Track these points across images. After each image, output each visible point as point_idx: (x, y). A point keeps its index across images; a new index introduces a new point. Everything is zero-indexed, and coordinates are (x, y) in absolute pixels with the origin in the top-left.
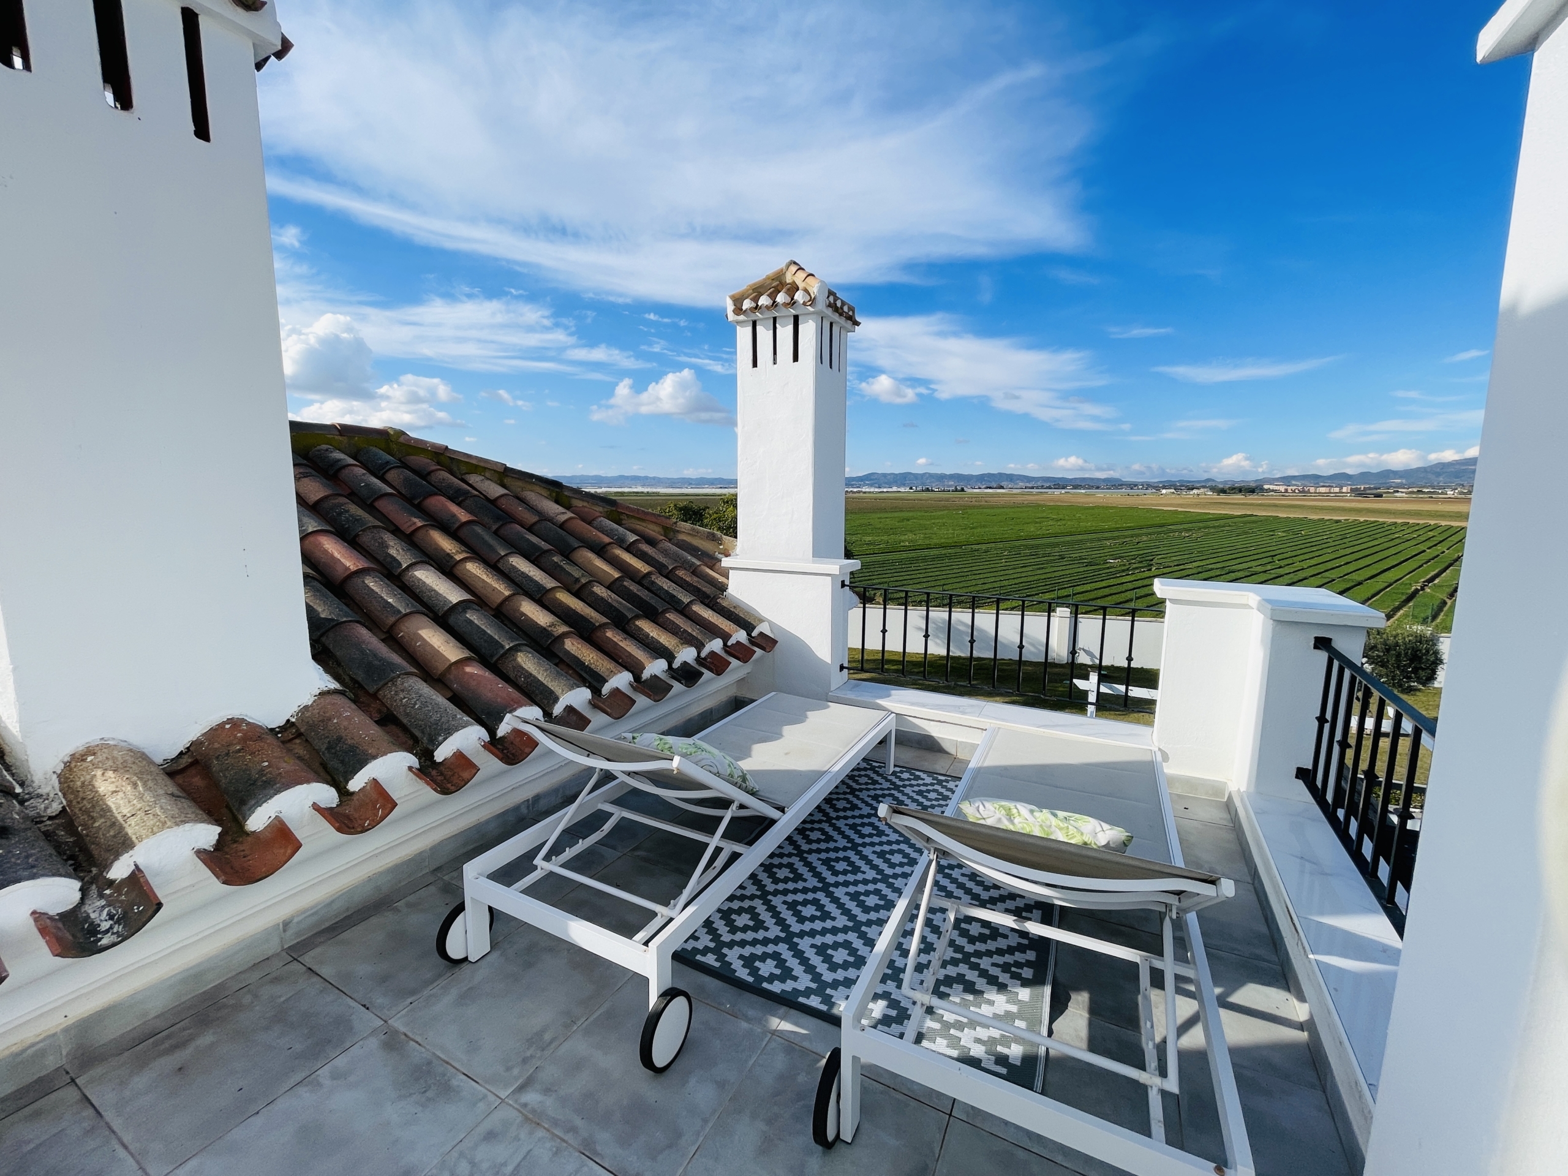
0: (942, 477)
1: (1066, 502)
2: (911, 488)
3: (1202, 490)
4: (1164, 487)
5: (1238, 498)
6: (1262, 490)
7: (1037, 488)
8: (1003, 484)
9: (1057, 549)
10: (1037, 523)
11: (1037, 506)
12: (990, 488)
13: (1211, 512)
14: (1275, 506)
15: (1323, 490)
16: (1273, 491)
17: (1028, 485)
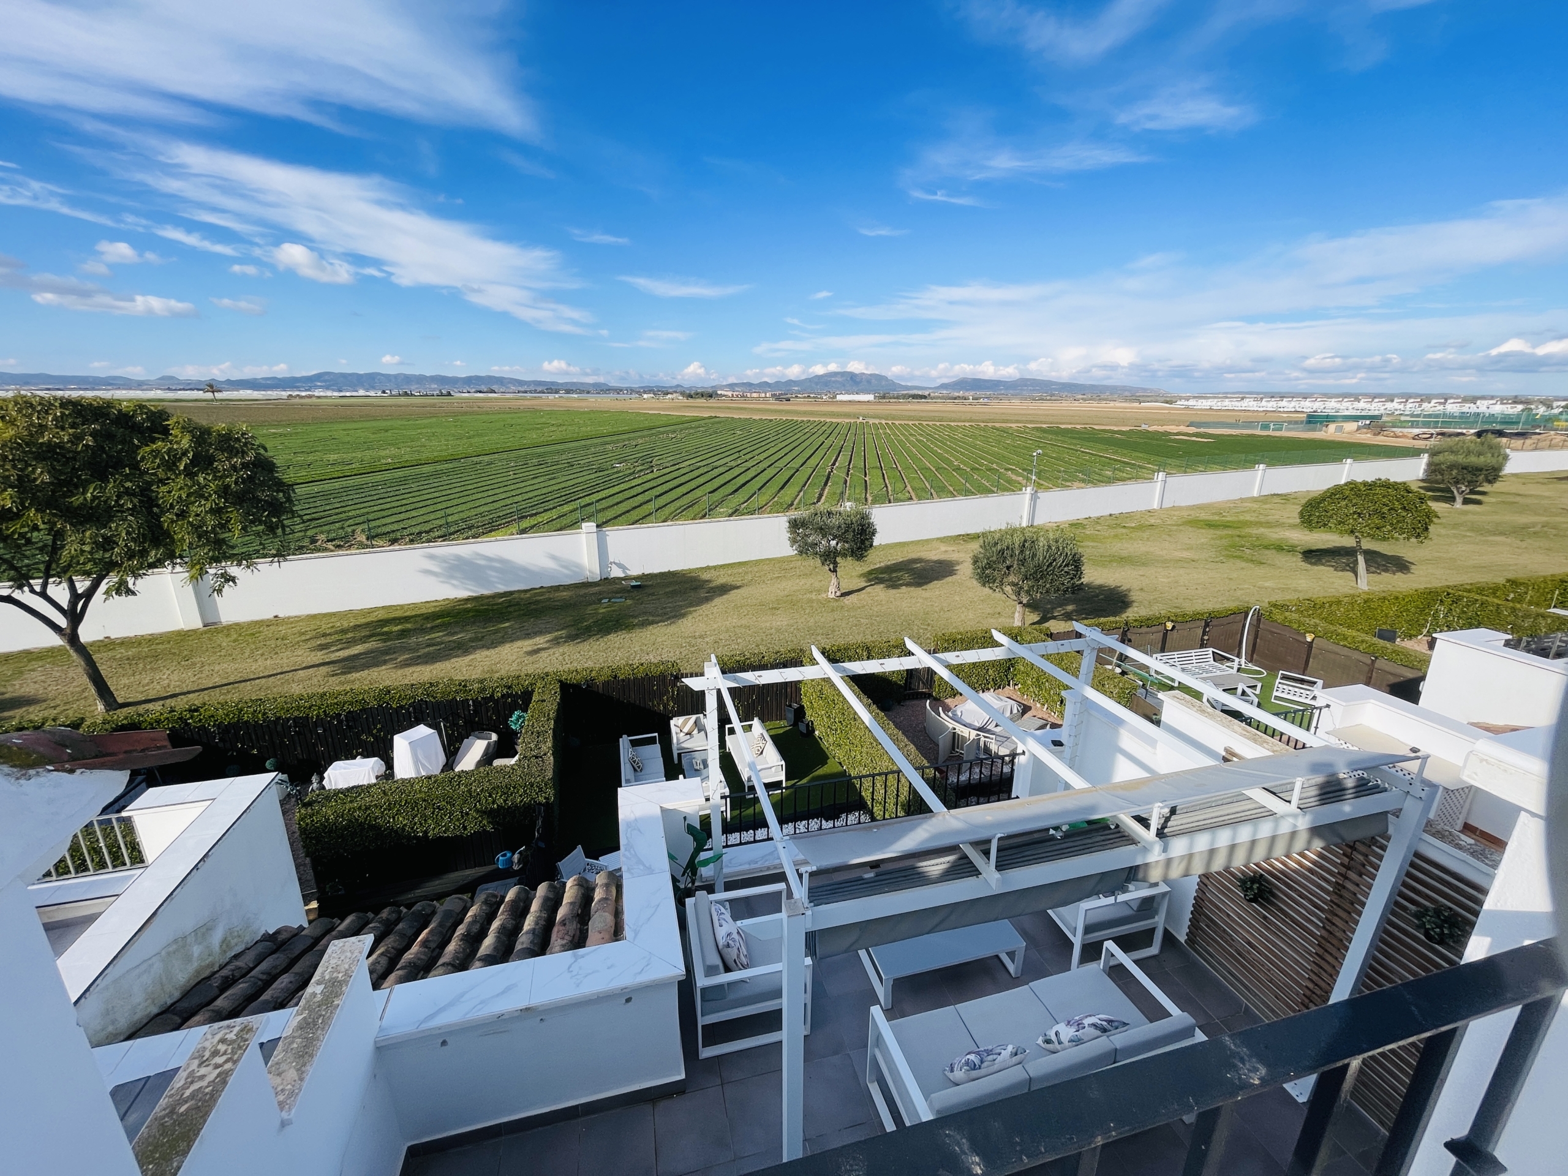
0: (421, 379)
1: (562, 407)
2: (384, 392)
3: (675, 395)
4: (645, 392)
5: (701, 401)
6: (717, 394)
7: (531, 392)
8: (494, 387)
9: (564, 457)
10: (538, 429)
11: (534, 411)
12: (480, 392)
13: (686, 414)
14: (729, 408)
15: (755, 395)
16: (724, 396)
17: (520, 389)
